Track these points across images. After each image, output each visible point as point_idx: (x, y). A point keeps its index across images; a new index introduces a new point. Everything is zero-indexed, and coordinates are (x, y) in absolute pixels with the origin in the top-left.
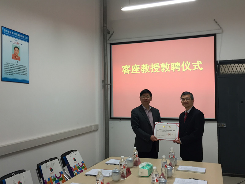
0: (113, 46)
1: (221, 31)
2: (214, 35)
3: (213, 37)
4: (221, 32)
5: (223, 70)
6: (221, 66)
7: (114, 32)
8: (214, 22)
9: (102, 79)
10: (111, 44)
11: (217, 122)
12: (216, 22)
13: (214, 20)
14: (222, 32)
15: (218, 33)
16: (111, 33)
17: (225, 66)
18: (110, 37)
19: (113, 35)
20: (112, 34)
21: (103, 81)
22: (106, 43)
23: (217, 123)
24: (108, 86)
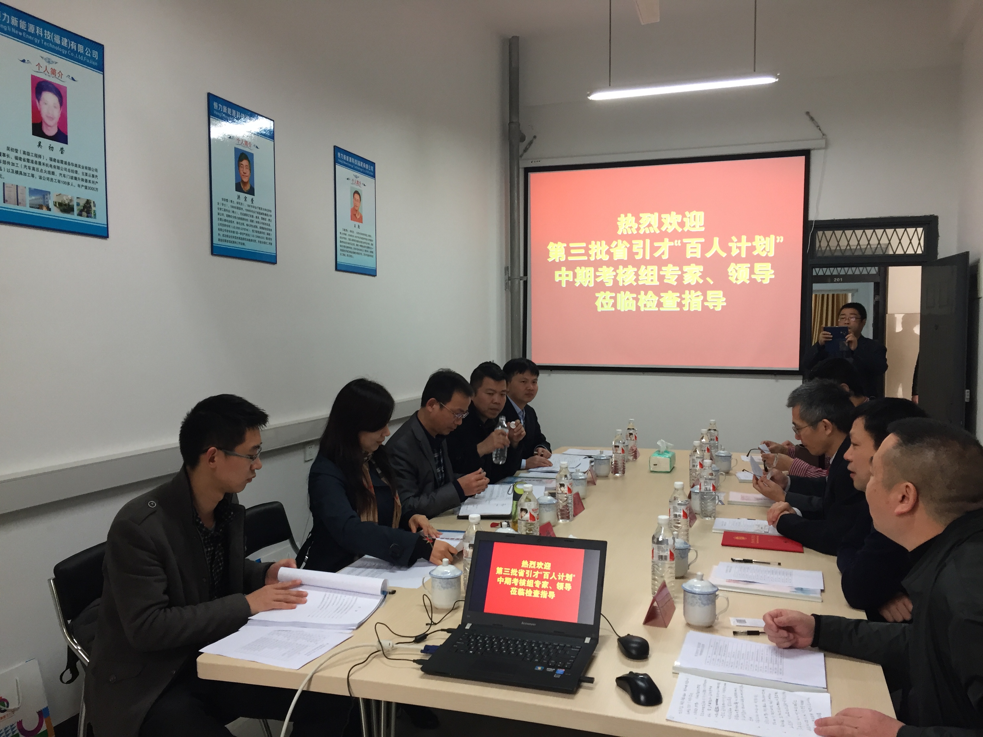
0: (533, 176)
1: (822, 143)
2: (806, 153)
3: (803, 158)
4: (824, 146)
5: (824, 244)
6: (820, 233)
7: (535, 137)
8: (807, 118)
9: (504, 265)
10: (528, 170)
11: (801, 377)
12: (812, 119)
13: (808, 113)
14: (826, 147)
15: (814, 149)
16: (527, 140)
17: (828, 233)
18: (525, 150)
19: (533, 145)
20: (531, 143)
21: (507, 269)
22: (516, 168)
23: (803, 380)
24: (519, 283)
